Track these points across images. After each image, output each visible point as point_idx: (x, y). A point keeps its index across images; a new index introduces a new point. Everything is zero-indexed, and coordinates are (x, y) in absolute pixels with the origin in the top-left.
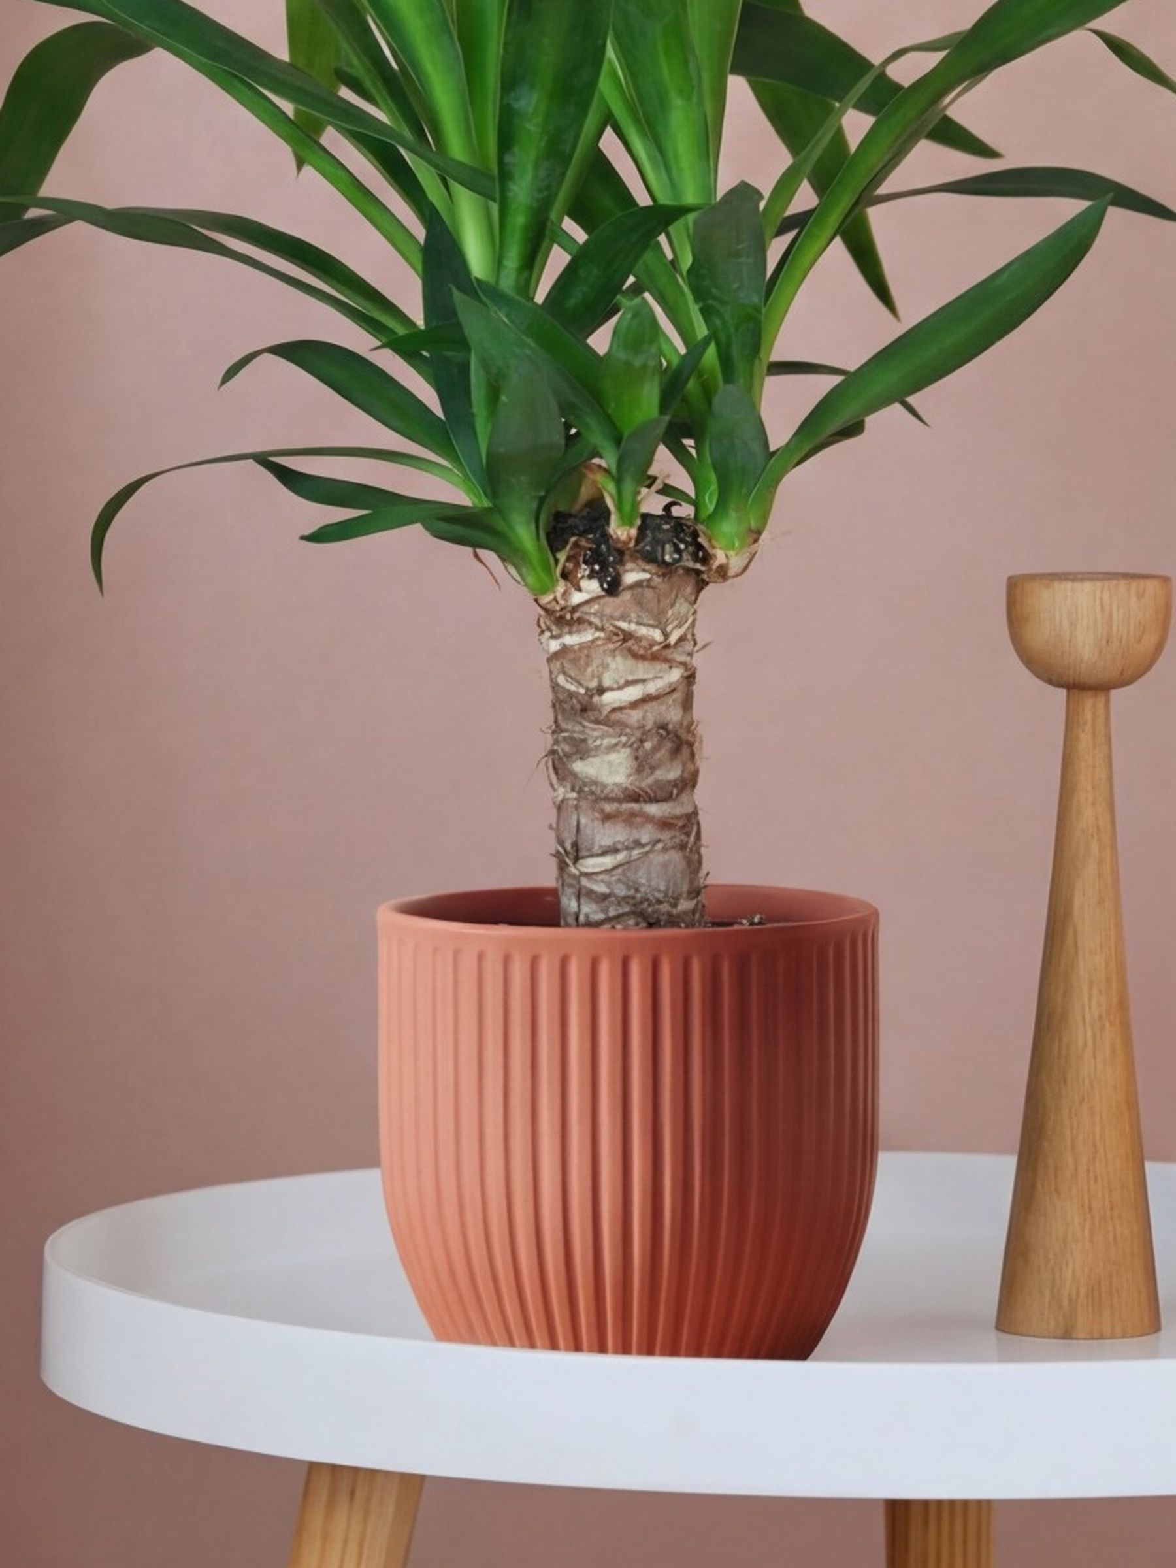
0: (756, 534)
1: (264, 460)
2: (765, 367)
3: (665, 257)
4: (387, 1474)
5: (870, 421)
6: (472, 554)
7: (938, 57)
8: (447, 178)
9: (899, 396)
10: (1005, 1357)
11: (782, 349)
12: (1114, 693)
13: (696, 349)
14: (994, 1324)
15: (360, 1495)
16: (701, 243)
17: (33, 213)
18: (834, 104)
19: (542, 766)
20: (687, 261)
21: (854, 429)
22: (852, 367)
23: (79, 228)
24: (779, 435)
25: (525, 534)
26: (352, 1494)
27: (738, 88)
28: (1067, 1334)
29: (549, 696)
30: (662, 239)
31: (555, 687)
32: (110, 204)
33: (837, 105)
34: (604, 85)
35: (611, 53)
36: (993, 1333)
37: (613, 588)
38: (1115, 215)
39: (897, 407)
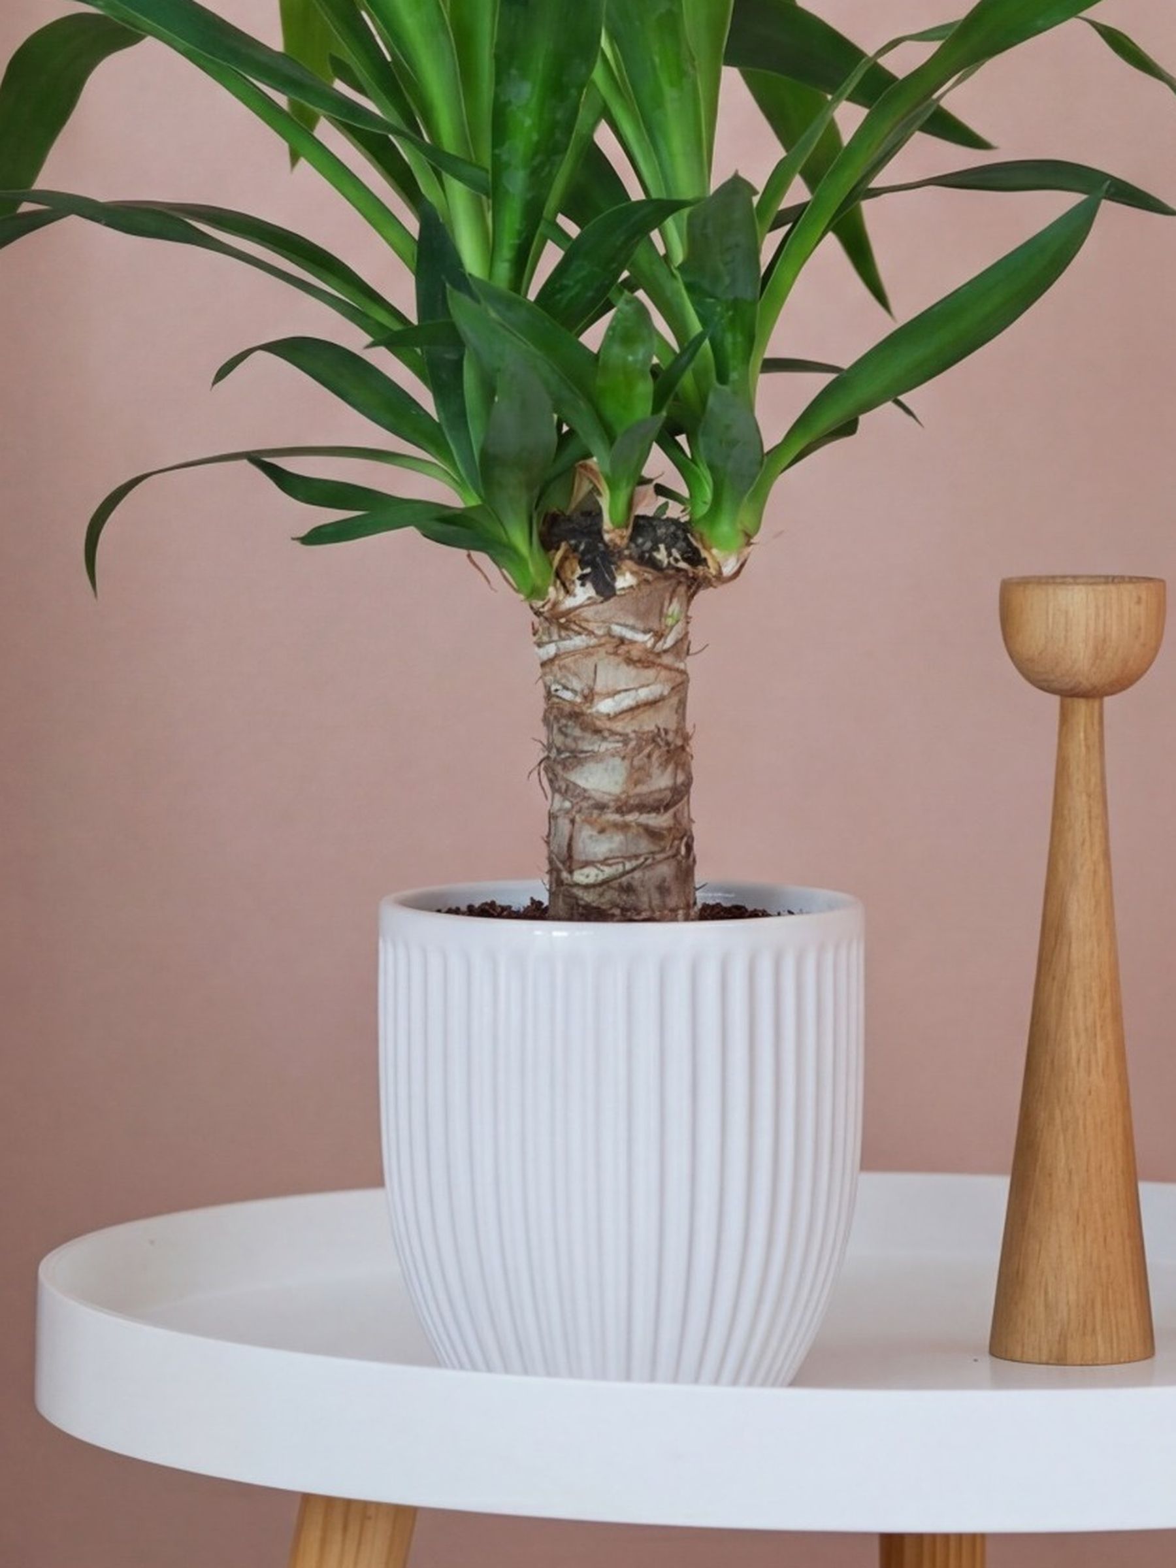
0: (748, 538)
1: (255, 458)
2: (759, 364)
3: (656, 251)
4: (378, 1505)
5: (863, 419)
6: (465, 557)
7: (933, 47)
8: (440, 169)
9: (893, 393)
10: (1000, 1382)
11: (777, 345)
12: (1107, 699)
13: (690, 347)
14: (987, 1349)
15: (354, 1528)
16: (696, 240)
17: (26, 207)
18: (826, 98)
19: (535, 773)
20: (679, 256)
21: (848, 428)
22: (846, 364)
23: (73, 223)
24: (772, 435)
25: (519, 537)
26: (345, 1528)
27: (732, 79)
28: (1060, 1360)
29: (542, 705)
30: (655, 235)
31: (549, 695)
32: (102, 197)
33: (829, 97)
34: (598, 75)
35: (604, 43)
36: (986, 1360)
37: (606, 590)
38: (1109, 210)
39: (889, 405)
